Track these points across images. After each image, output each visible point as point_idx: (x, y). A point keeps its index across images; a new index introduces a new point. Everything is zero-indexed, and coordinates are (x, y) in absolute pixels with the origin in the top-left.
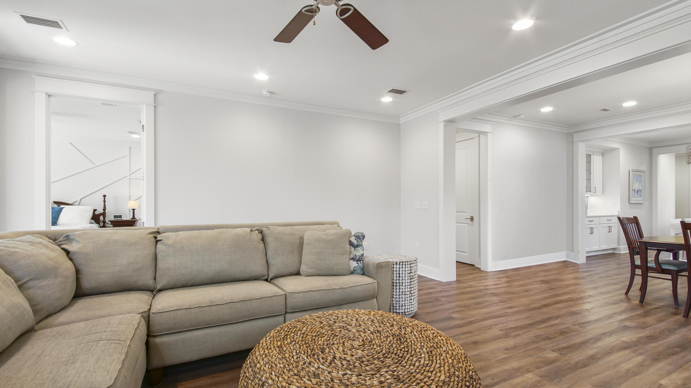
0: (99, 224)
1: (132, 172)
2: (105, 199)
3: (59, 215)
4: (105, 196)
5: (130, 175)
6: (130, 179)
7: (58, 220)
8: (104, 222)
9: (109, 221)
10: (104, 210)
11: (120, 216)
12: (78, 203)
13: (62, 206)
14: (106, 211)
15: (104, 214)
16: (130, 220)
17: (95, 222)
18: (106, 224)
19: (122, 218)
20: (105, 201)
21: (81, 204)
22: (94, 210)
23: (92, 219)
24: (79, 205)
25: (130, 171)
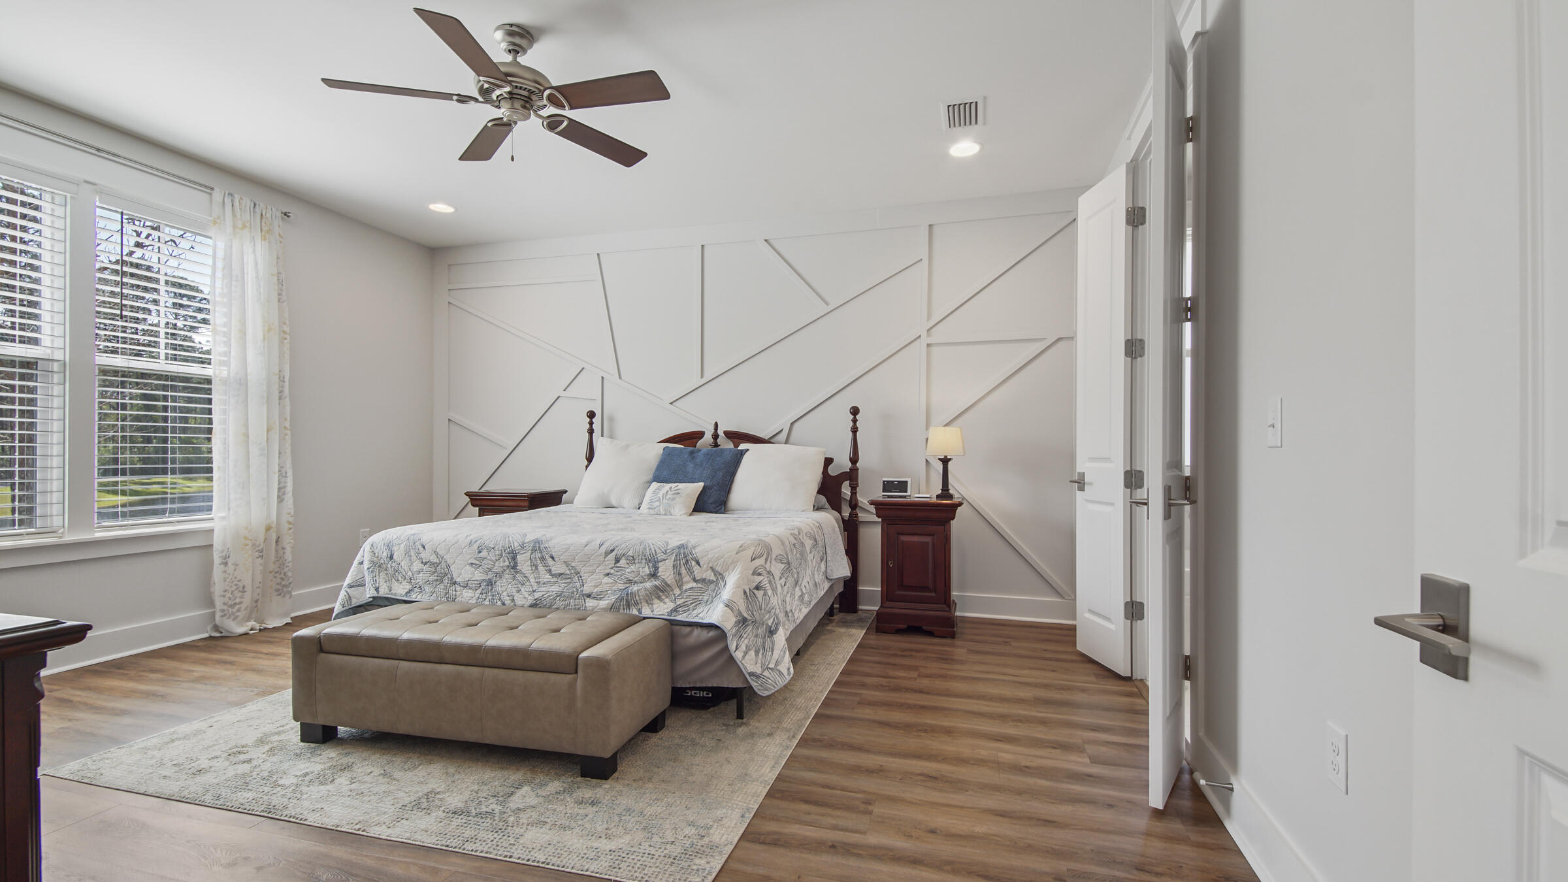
0: (840, 512)
1: (936, 317)
2: (855, 421)
3: (733, 474)
4: (855, 411)
5: (928, 330)
6: (929, 345)
7: (729, 492)
8: (853, 503)
9: (872, 503)
10: (854, 460)
11: (902, 486)
12: (783, 436)
13: (742, 446)
14: (858, 465)
15: (852, 476)
16: (934, 500)
17: (827, 505)
18: (857, 510)
19: (908, 493)
20: (855, 430)
21: (792, 439)
22: (826, 459)
23: (819, 492)
24: (786, 442)
25: (929, 317)
